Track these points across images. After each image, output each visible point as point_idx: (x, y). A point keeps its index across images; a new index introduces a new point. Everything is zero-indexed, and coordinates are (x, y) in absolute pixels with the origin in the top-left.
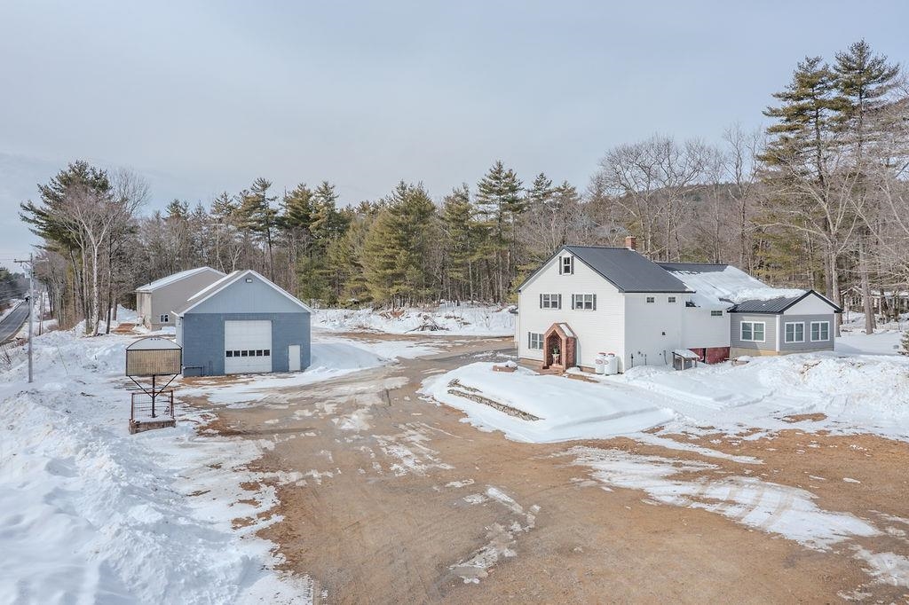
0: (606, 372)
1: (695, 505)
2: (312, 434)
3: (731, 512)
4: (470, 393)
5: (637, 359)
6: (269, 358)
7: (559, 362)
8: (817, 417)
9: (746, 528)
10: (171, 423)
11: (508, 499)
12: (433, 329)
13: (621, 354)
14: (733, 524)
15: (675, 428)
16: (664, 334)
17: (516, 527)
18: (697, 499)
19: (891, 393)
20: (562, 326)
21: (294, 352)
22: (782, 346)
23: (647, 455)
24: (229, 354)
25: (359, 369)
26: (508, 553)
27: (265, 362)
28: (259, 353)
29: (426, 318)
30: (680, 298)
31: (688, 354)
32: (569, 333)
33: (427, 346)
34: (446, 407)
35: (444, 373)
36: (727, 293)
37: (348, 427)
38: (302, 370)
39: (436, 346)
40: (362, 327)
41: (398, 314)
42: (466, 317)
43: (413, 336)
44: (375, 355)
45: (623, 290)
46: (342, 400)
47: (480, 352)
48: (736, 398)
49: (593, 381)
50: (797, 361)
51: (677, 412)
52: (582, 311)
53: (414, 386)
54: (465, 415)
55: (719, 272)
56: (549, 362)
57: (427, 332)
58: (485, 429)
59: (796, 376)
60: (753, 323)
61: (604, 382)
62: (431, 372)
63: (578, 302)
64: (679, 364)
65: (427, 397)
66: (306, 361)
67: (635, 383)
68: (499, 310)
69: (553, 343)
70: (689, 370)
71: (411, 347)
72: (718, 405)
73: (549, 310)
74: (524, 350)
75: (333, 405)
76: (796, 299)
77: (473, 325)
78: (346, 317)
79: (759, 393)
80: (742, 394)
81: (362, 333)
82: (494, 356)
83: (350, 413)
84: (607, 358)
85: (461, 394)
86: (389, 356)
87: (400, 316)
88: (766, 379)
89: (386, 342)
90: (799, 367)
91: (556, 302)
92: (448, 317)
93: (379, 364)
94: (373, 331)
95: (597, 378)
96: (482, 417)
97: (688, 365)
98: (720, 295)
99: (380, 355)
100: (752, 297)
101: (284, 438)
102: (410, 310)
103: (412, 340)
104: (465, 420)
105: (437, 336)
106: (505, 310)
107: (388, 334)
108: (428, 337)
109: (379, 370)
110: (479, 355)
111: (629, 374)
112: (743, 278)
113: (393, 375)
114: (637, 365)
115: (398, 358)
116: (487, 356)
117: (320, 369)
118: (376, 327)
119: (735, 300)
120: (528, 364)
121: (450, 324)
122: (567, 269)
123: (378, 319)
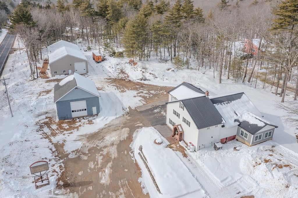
0: (191, 149)
2: (91, 188)
4: (144, 160)
5: (201, 147)
6: (86, 111)
7: (177, 135)
10: (48, 184)
12: (145, 80)
13: (196, 144)
16: (212, 137)
21: (94, 110)
24: (73, 111)
27: (85, 113)
28: (83, 110)
29: (143, 72)
30: (220, 126)
31: (219, 145)
32: (181, 130)
33: (140, 96)
34: (137, 164)
35: (141, 127)
36: (239, 115)
37: (103, 181)
38: (97, 115)
39: (144, 97)
40: (122, 72)
41: (135, 64)
42: (156, 75)
43: (138, 85)
44: (122, 104)
45: (199, 128)
46: (105, 151)
47: (156, 107)
48: (228, 180)
49: (185, 155)
50: (254, 156)
51: (206, 192)
52: (186, 124)
53: (130, 139)
54: (140, 174)
55: (239, 100)
56: (175, 134)
57: (143, 82)
58: (145, 192)
59: (252, 167)
60: (245, 132)
61: (189, 157)
62: (138, 125)
63: (184, 120)
64: (216, 148)
65: (132, 152)
66: (98, 111)
67: (199, 161)
68: (168, 70)
69: (176, 129)
70: (219, 151)
71: (135, 97)
72: (220, 185)
73: (176, 116)
74: (168, 122)
75: (102, 157)
76: (261, 128)
77: (159, 78)
78: (117, 65)
79: (237, 177)
80: (231, 176)
81: (122, 80)
82: (160, 112)
83: (106, 167)
84: (191, 147)
85: (142, 158)
86: (126, 106)
87: (135, 66)
88: (242, 166)
89: (127, 91)
90: (254, 163)
91: (178, 115)
92: (150, 74)
93: (123, 112)
94: (125, 77)
95: (188, 152)
96: (145, 180)
97: (219, 149)
98: (236, 117)
99: (124, 104)
100: (247, 120)
101: (82, 190)
102: (139, 64)
103: (136, 89)
104: (140, 180)
105: (145, 85)
106: (170, 70)
107: (130, 81)
108: (142, 86)
109: (122, 119)
110: (156, 111)
111: (198, 153)
112: (247, 102)
113: (125, 125)
114: (201, 149)
115: (130, 108)
116: (158, 113)
117: (103, 117)
118: (127, 72)
119: (241, 120)
120: (169, 127)
121: (151, 77)
122: (182, 108)
123: (128, 66)
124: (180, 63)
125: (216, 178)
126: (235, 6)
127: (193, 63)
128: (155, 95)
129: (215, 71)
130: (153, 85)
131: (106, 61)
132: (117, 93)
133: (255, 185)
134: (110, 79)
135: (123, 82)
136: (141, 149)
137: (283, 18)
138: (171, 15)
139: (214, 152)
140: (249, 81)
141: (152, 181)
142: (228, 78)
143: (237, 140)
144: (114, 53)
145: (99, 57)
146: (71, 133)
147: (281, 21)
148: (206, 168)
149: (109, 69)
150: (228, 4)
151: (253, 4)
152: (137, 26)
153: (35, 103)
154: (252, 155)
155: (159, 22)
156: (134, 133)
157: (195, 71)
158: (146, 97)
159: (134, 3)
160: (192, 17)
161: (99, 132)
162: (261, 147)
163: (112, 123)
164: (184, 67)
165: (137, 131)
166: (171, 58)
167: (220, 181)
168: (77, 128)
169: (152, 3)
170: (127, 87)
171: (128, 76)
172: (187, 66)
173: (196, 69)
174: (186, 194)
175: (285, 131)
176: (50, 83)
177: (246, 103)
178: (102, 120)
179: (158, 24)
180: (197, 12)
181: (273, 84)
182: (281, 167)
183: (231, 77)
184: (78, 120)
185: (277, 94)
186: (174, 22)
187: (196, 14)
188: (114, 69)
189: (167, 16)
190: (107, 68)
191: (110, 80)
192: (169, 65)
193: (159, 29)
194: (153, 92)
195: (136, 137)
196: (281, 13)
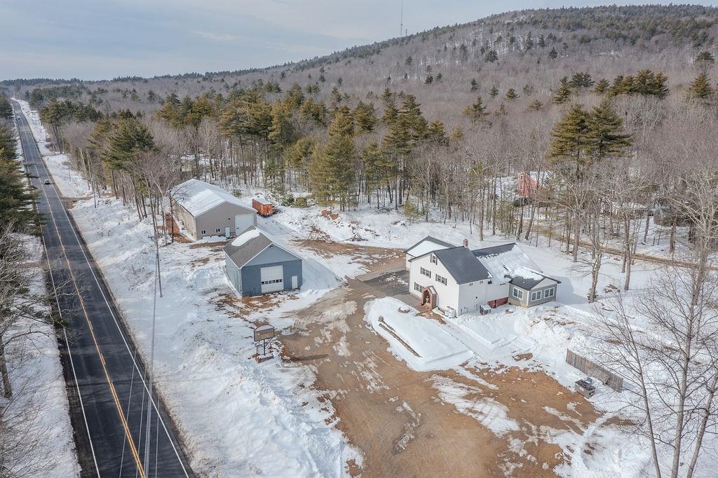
0: (450, 316)
1: (470, 414)
2: (328, 360)
3: (480, 418)
4: (390, 330)
5: (464, 311)
6: (282, 283)
7: (429, 302)
8: (529, 356)
9: (481, 426)
10: (272, 357)
11: (410, 409)
12: (360, 240)
13: (456, 308)
14: (478, 424)
15: (471, 364)
16: (477, 298)
17: (414, 424)
18: (470, 410)
19: (559, 346)
20: (431, 288)
21: (295, 280)
22: (530, 303)
23: (459, 383)
24: (263, 283)
25: (328, 290)
26: (412, 437)
27: (280, 286)
28: (277, 281)
29: (353, 228)
30: (485, 281)
31: (486, 308)
32: (434, 292)
33: (358, 262)
34: (380, 336)
35: (373, 299)
36: (510, 270)
37: (341, 353)
38: (299, 288)
39: (364, 263)
40: (315, 229)
41: (334, 217)
42: (377, 231)
43: (349, 248)
44: (333, 274)
45: (459, 283)
46: (331, 327)
47: (389, 275)
48: (500, 341)
49: (443, 322)
50: (532, 316)
51: (475, 353)
52: (440, 284)
53: (360, 312)
54: (388, 345)
55: (509, 252)
56: (425, 302)
57: (355, 243)
58: (398, 358)
59: (528, 327)
60: (519, 289)
61: (448, 324)
62: (366, 297)
63: (439, 279)
64: (482, 312)
65: (369, 326)
66: (300, 283)
67: (461, 326)
68: (396, 223)
69: (426, 294)
70: (487, 316)
71: (350, 263)
72: (492, 347)
73: (425, 276)
74: (412, 290)
75: (329, 332)
76: (538, 282)
77: (382, 237)
78: (303, 219)
79: (511, 337)
80: (505, 338)
81: (318, 241)
82: (396, 280)
83: (339, 341)
84: (450, 311)
85: (386, 329)
86: (341, 275)
87: (337, 220)
88: (517, 327)
89: (335, 256)
90: (531, 322)
91: (428, 274)
92: (367, 230)
93: (337, 284)
94: (323, 237)
95: (445, 319)
96: (396, 348)
97: (487, 312)
98: (505, 272)
99: (335, 273)
100: (520, 275)
101: (318, 363)
102: (342, 215)
103: (349, 253)
104: (389, 350)
105: (361, 247)
106: (399, 224)
107: (333, 242)
108: (357, 248)
109: (339, 291)
110: (388, 279)
111: (460, 318)
112: (520, 254)
113: (348, 299)
114: (464, 313)
115: (346, 277)
116: (393, 281)
117: (310, 291)
118: (323, 229)
119: (513, 276)
120: (414, 296)
121: (368, 235)
122: (434, 262)
123: (322, 220)
124: (413, 214)
125: (486, 340)
126: (499, 111)
127: (435, 213)
128: (382, 260)
129: (472, 224)
130: (375, 248)
131: (281, 214)
132: (320, 259)
133: (533, 343)
134: (299, 241)
135: (323, 244)
136: (381, 319)
137: (564, 140)
138: (394, 134)
139: (482, 317)
140: (527, 238)
141: (405, 349)
142: (494, 233)
143: (510, 304)
144: (291, 200)
145: (267, 208)
146: (271, 310)
147: (560, 145)
148: (472, 333)
149: (290, 226)
150: (485, 111)
151: (533, 107)
152: (338, 154)
153: (195, 275)
154: (529, 316)
155: (375, 146)
156: (365, 305)
157: (439, 224)
158: (369, 263)
159: (312, 110)
160: (426, 137)
161: (311, 307)
162: (541, 308)
163: (327, 297)
164: (421, 219)
165: (369, 304)
166: (396, 205)
167: (490, 343)
168: (276, 304)
169: (347, 109)
170: (332, 251)
171: (328, 236)
172: (425, 217)
173: (441, 222)
174: (452, 355)
175: (574, 293)
176: (200, 249)
177: (519, 256)
178: (310, 293)
179: (373, 150)
180: (434, 128)
181: (562, 239)
182: (564, 324)
183: (498, 232)
184: (272, 296)
185: (568, 252)
186: (399, 146)
187: (434, 130)
188: (300, 226)
189: (389, 137)
190: (286, 224)
191: (301, 243)
192: (393, 216)
193: (375, 158)
194: (377, 256)
195: (369, 310)
196: (559, 134)
